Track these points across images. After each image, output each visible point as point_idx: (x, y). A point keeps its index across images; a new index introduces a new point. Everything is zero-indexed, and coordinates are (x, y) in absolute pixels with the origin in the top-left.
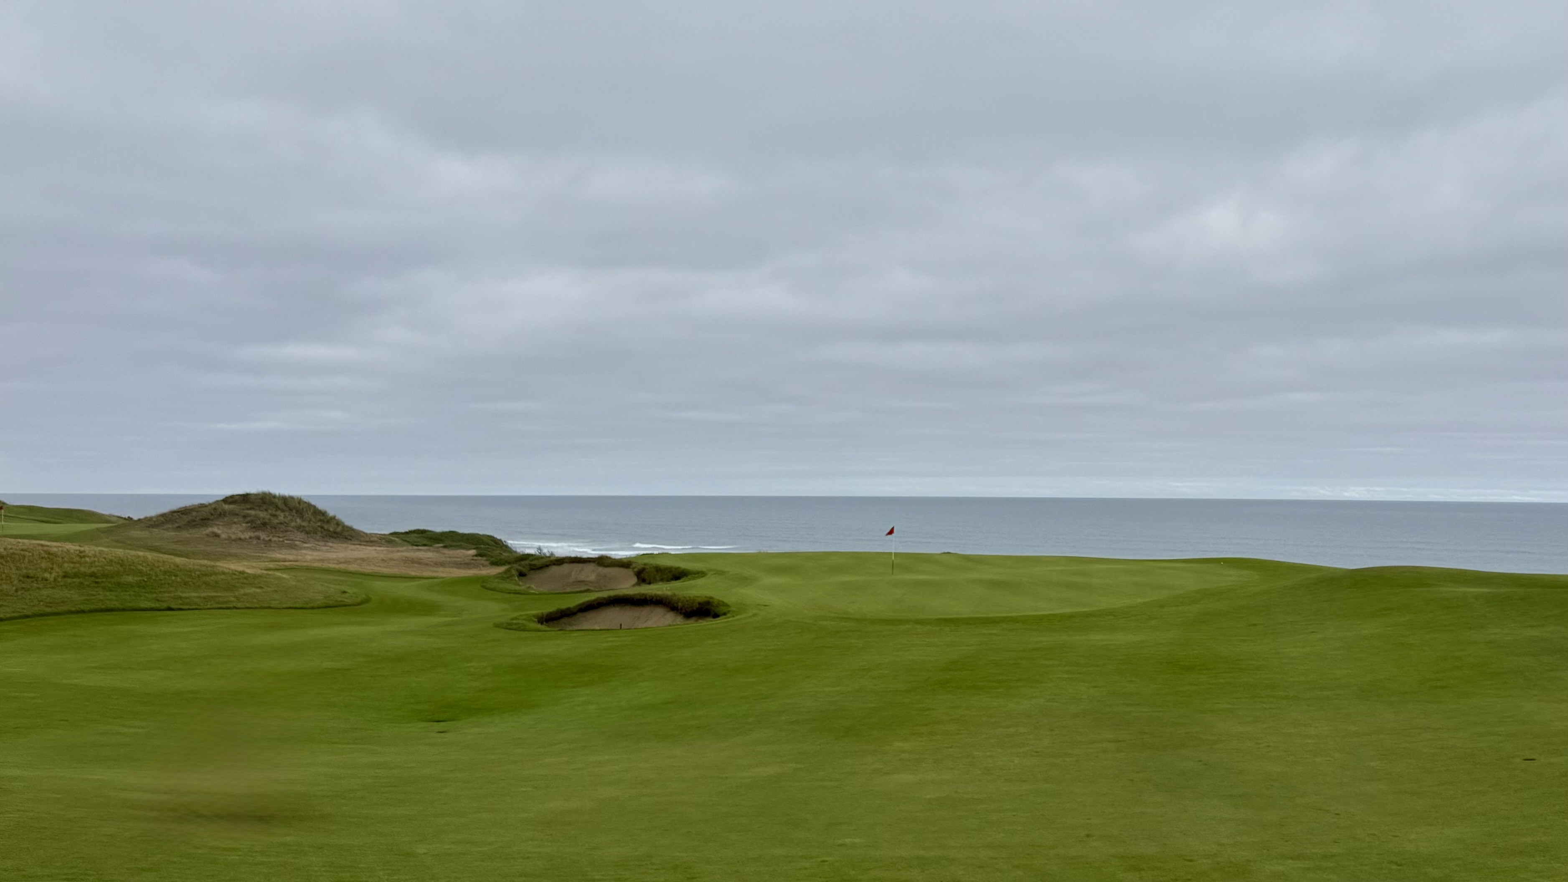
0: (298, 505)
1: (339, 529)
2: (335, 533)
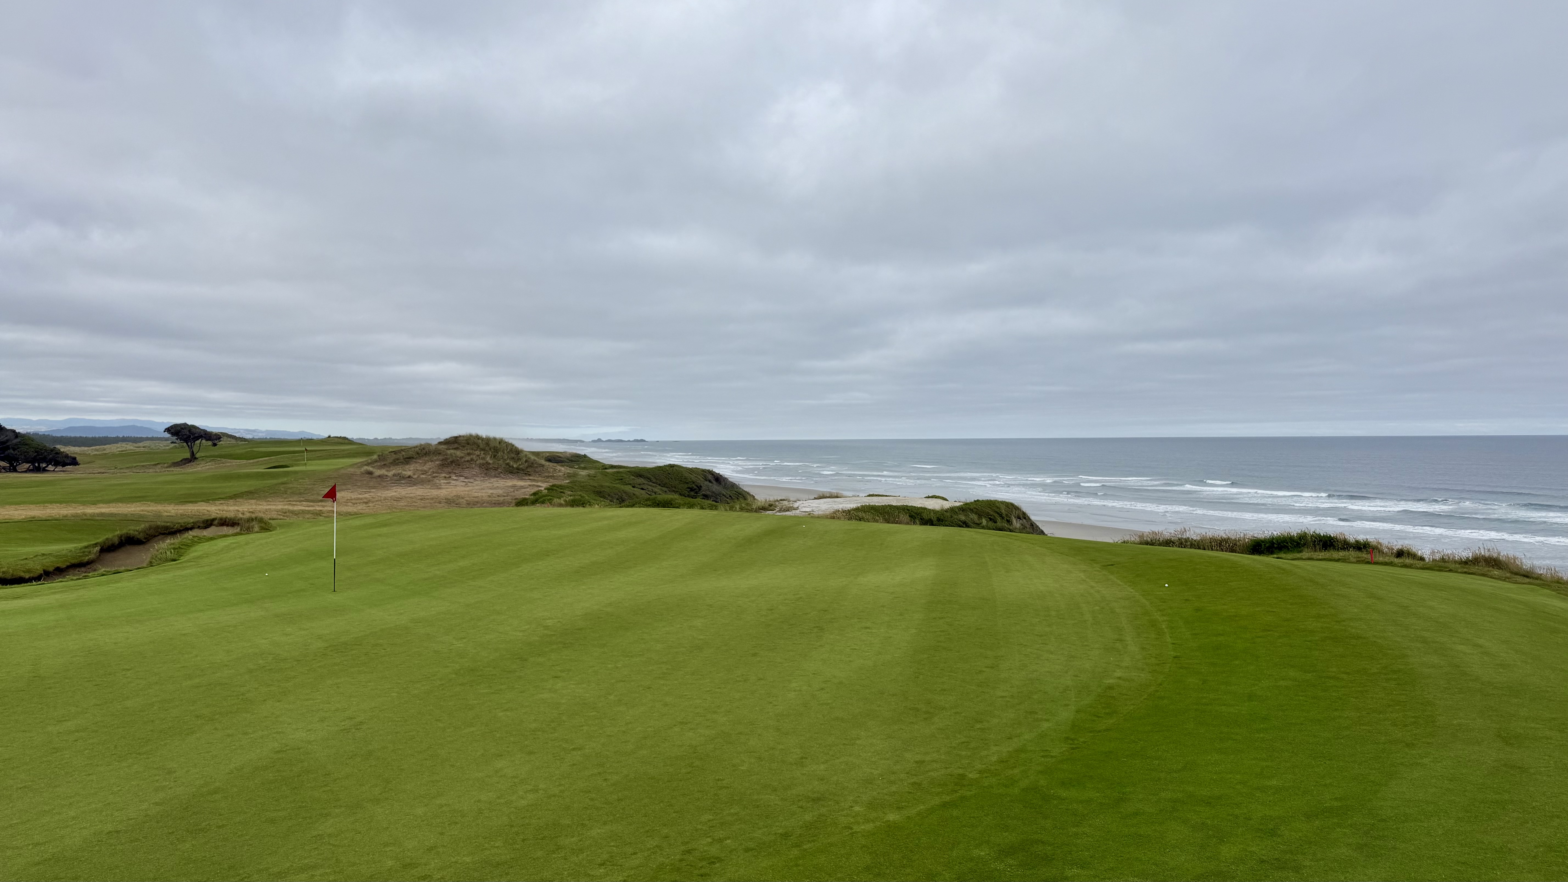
0: (498, 445)
2: (518, 469)
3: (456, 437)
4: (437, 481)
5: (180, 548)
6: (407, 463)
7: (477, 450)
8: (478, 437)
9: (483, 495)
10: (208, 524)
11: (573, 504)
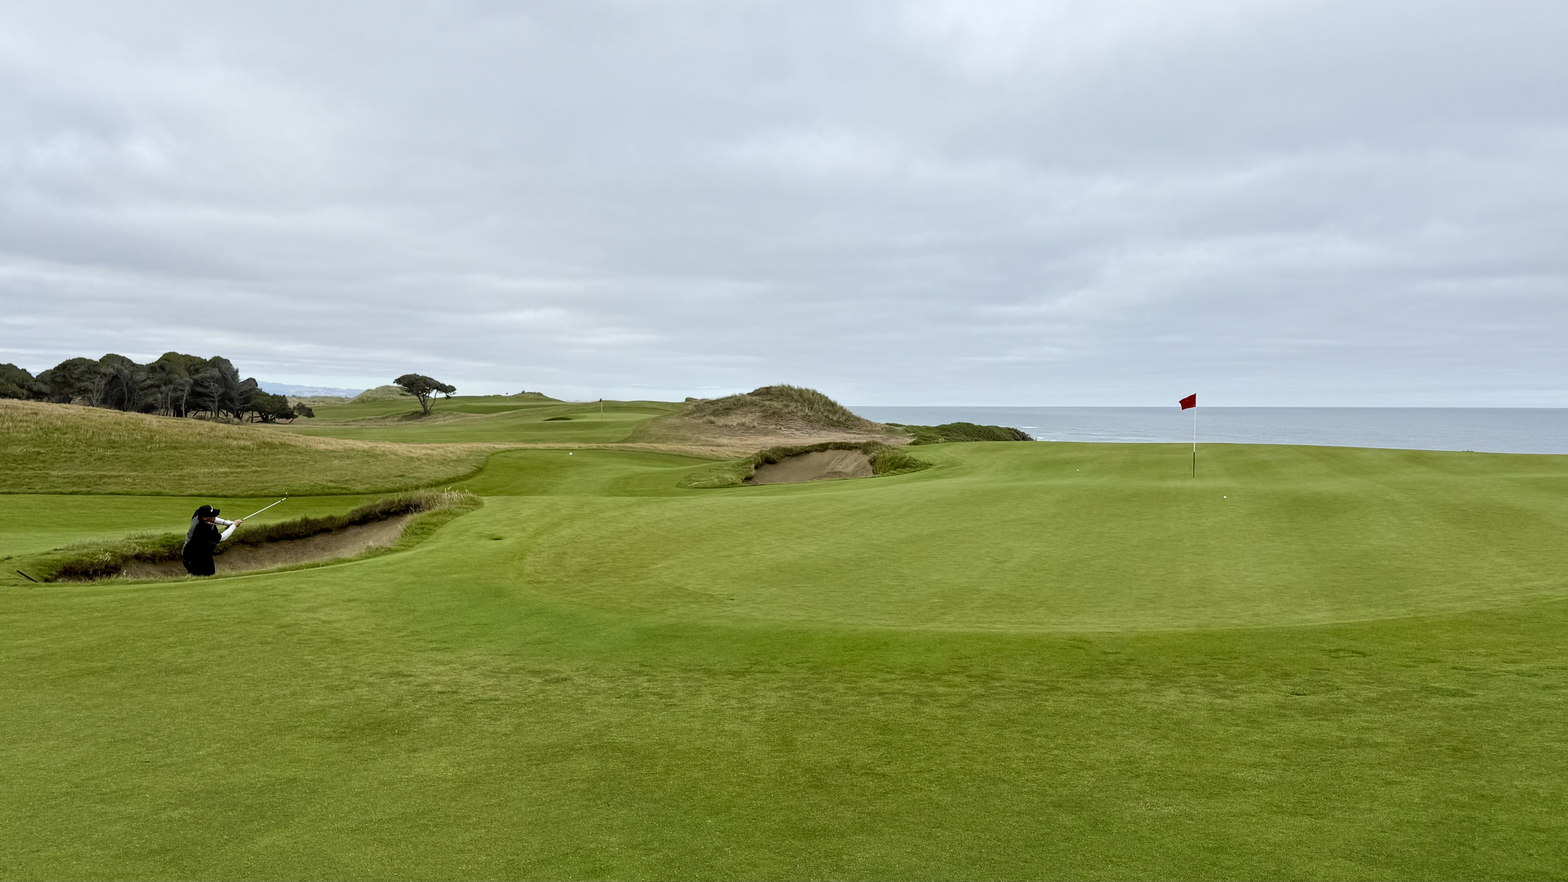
0: (812, 397)
1: (842, 419)
2: (838, 422)
7: (793, 401)
8: (790, 388)
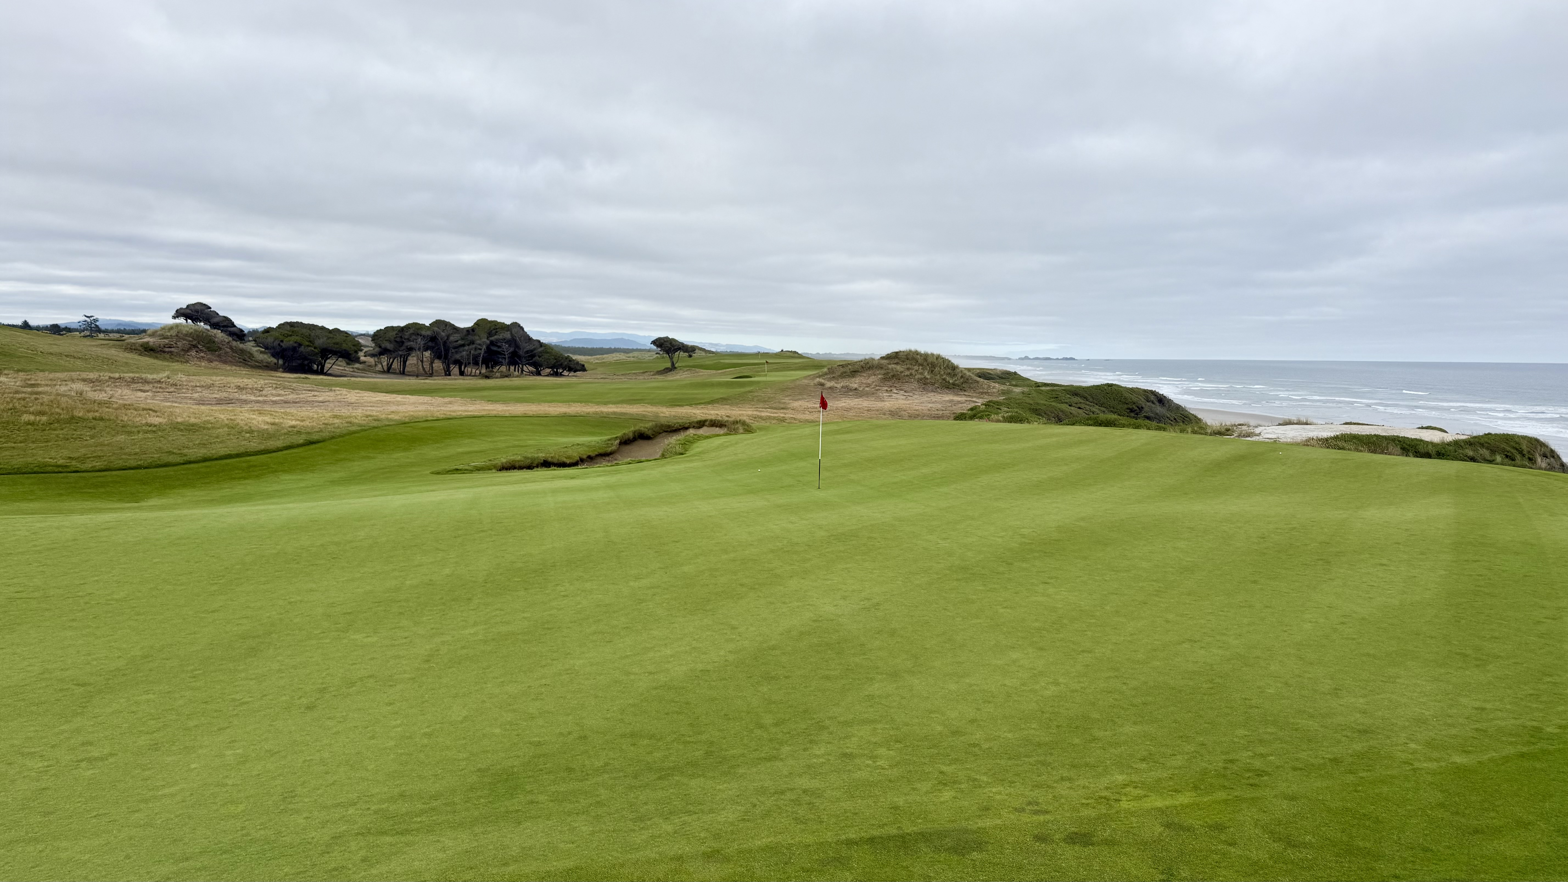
0: (936, 361)
1: (959, 381)
2: (953, 384)
3: (897, 353)
4: (881, 394)
5: (685, 443)
6: (853, 376)
7: (915, 365)
8: (917, 353)
9: (923, 408)
10: (701, 424)
11: (1011, 420)
